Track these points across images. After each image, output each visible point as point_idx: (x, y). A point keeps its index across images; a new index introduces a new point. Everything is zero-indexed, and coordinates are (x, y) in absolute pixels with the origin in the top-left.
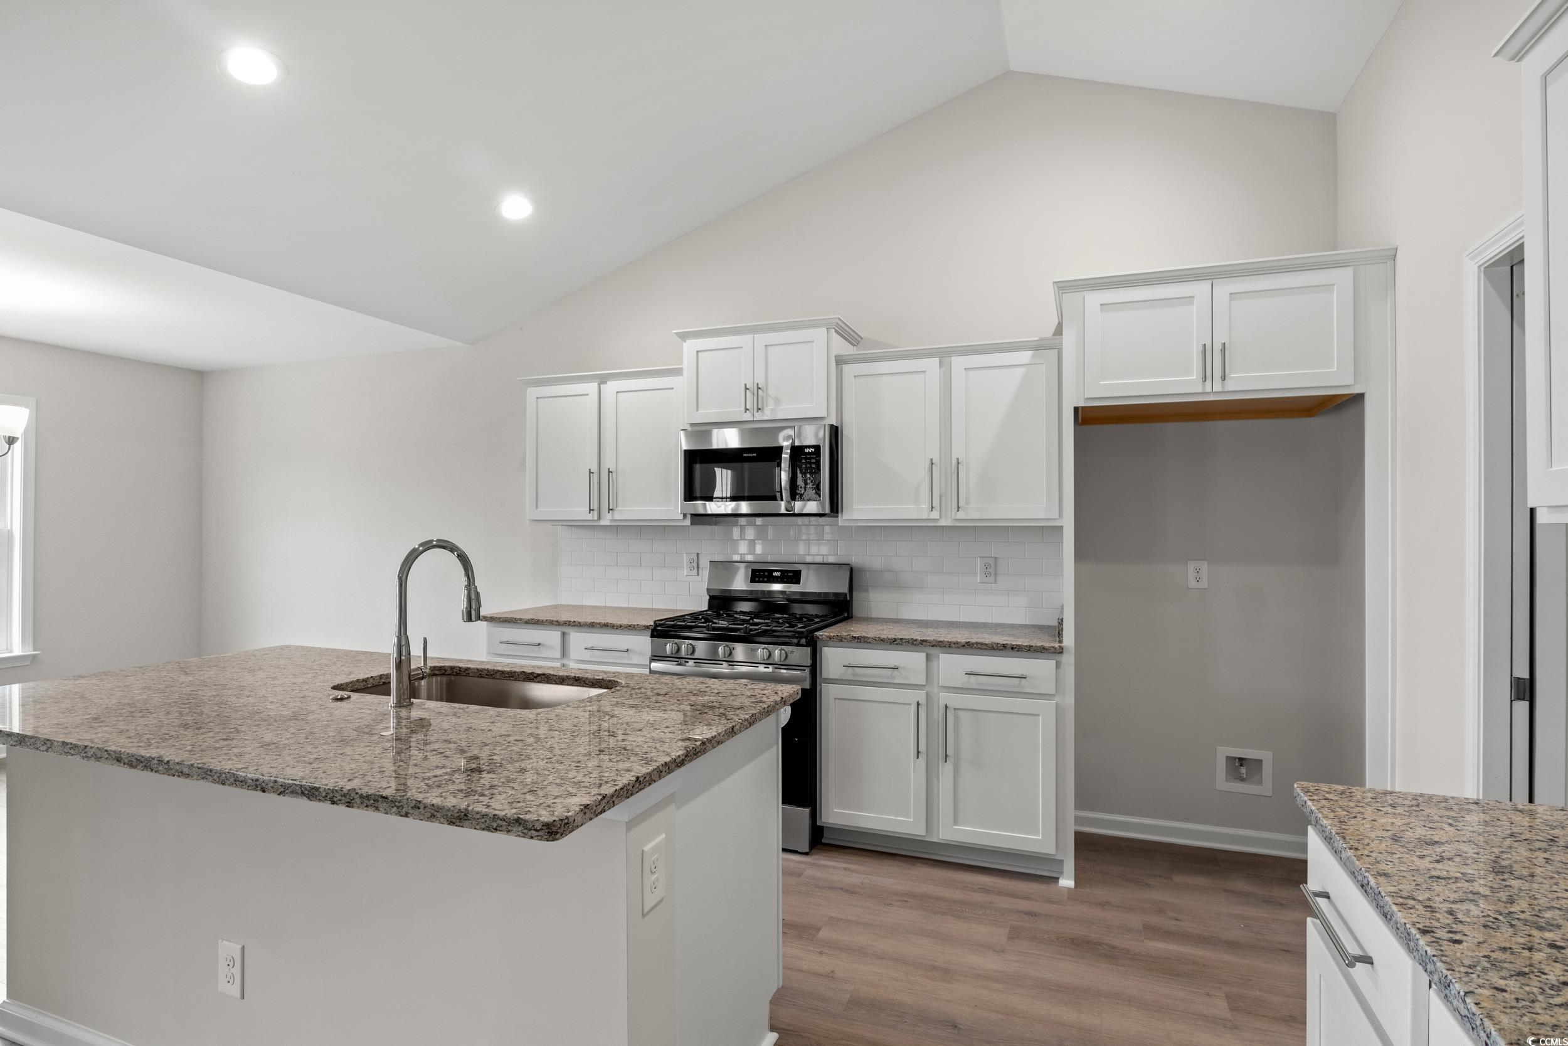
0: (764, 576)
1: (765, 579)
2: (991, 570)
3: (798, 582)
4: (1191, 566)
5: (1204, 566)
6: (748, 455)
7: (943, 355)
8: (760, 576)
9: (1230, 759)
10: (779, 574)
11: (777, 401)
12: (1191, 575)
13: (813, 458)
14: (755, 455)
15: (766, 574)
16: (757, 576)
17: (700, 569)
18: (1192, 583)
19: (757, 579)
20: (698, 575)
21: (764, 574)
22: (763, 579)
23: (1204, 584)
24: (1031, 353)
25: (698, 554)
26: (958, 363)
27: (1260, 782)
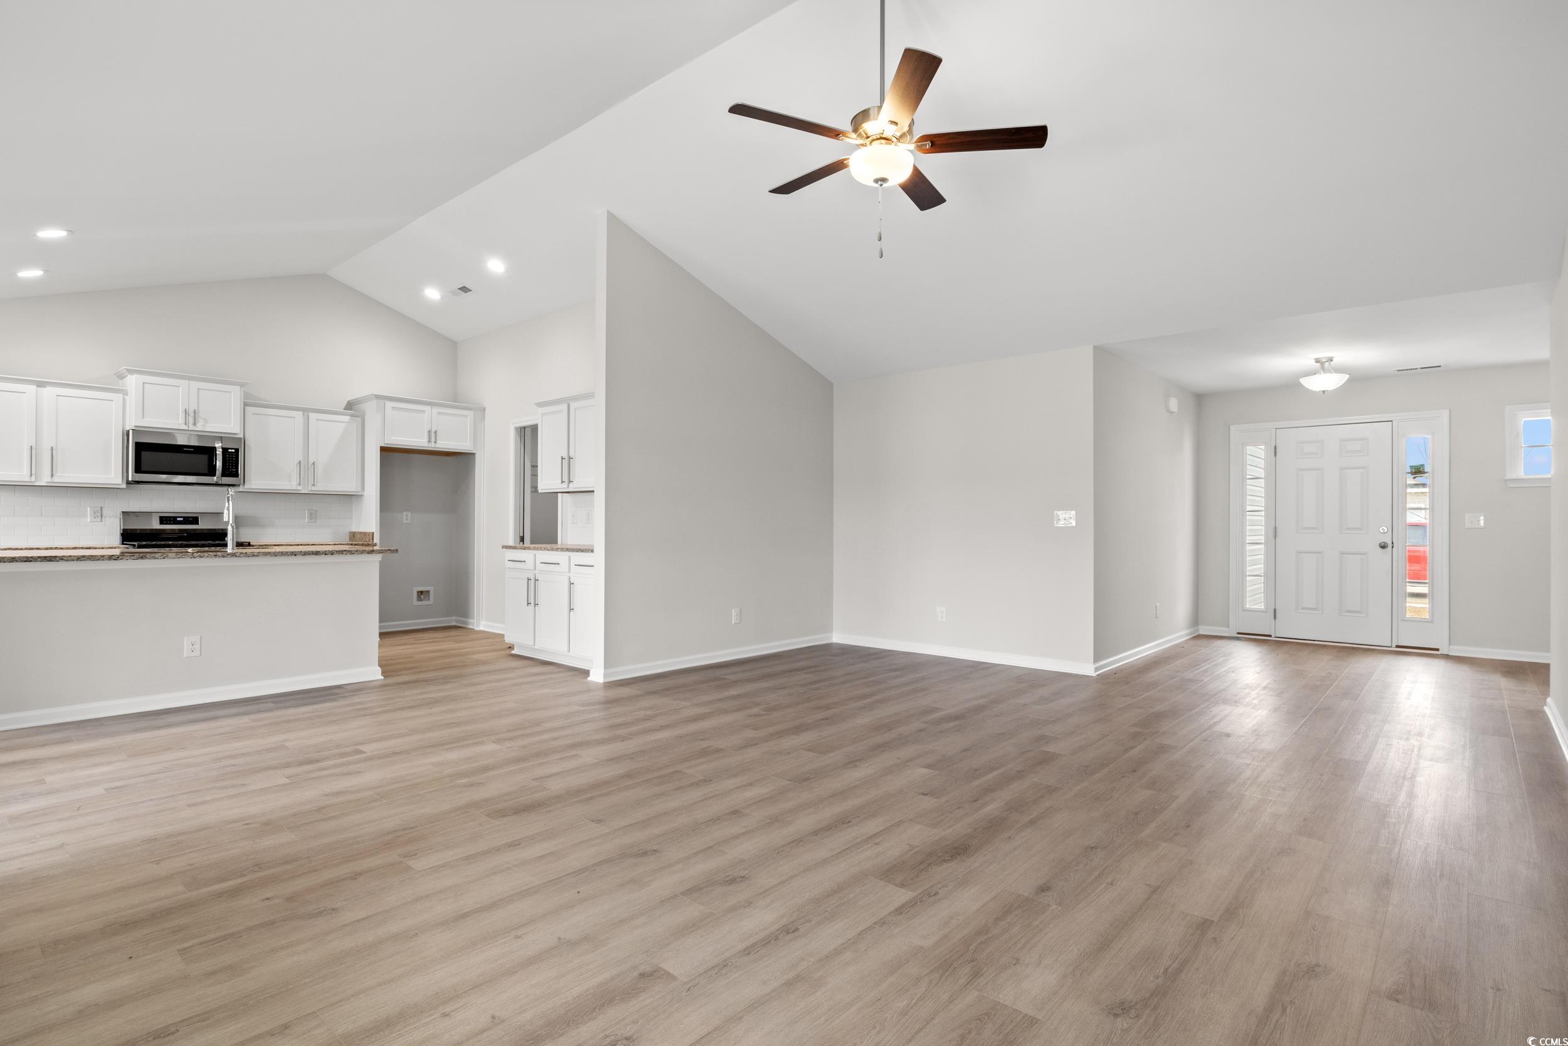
0: (171, 521)
2: (313, 516)
3: (198, 524)
4: (405, 513)
5: (409, 514)
6: (187, 449)
7: (306, 411)
8: (167, 520)
9: (418, 592)
10: (182, 519)
11: (206, 421)
12: (404, 517)
13: (232, 455)
14: (192, 450)
15: (172, 519)
16: (165, 520)
17: (107, 517)
18: (405, 521)
19: (165, 522)
20: (101, 521)
21: (169, 519)
22: (167, 522)
23: (409, 521)
24: (349, 417)
25: (101, 507)
26: (312, 416)
27: (429, 600)
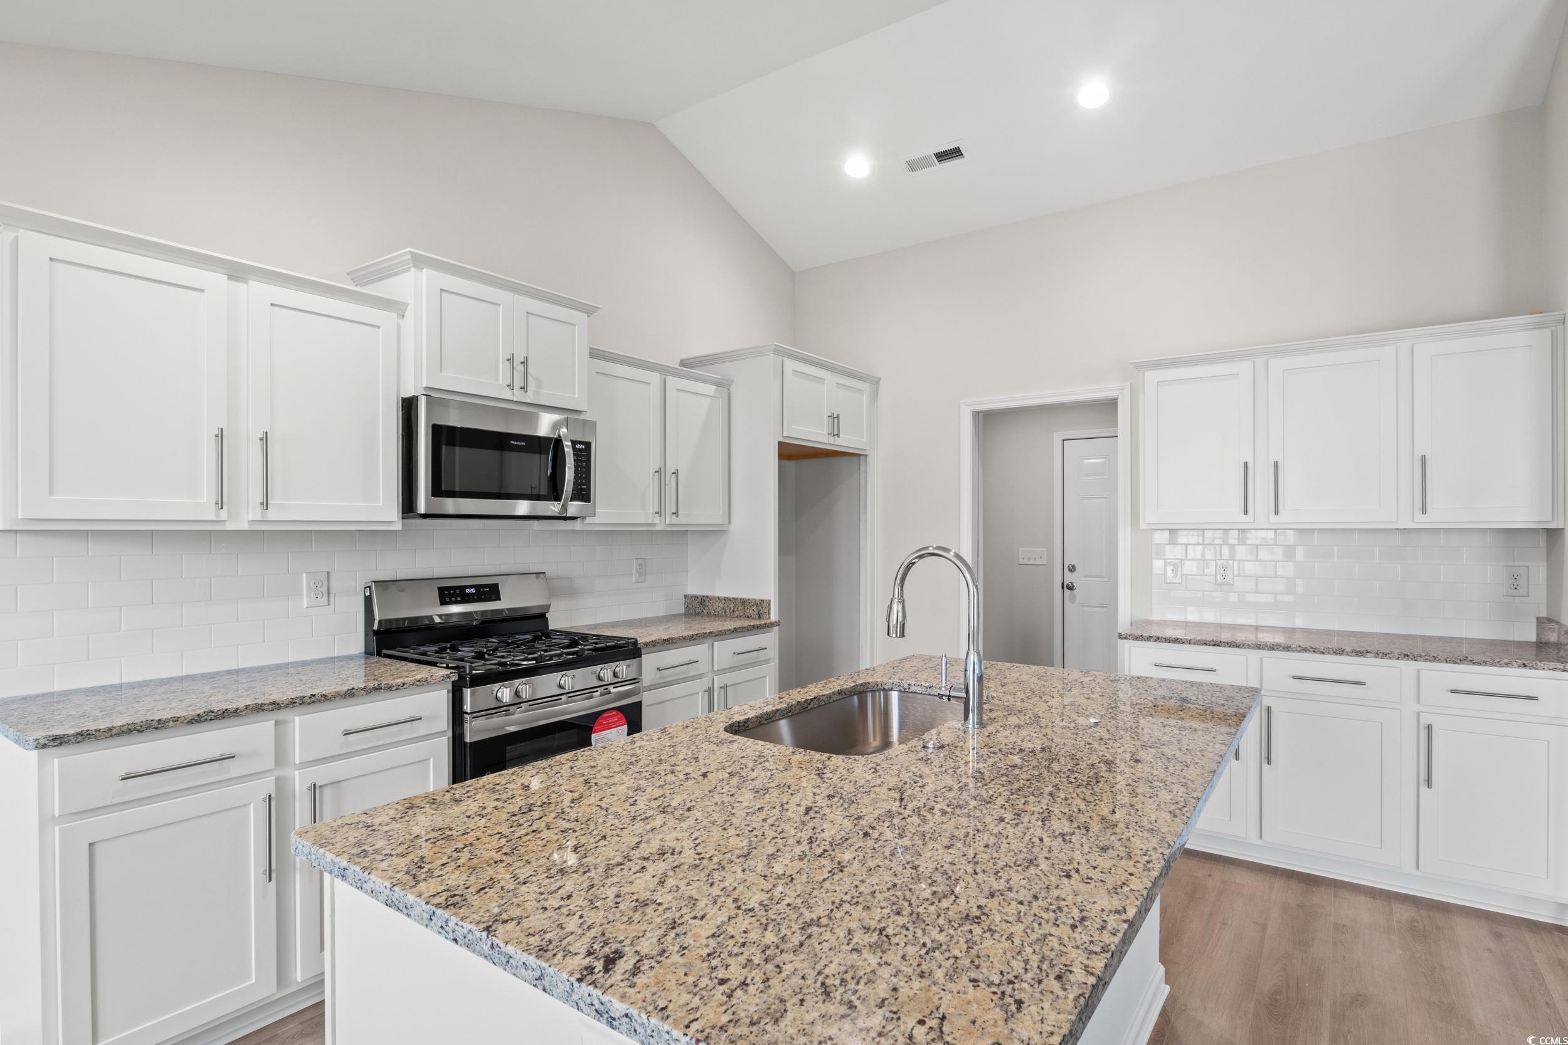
0: (456, 595)
1: (459, 599)
2: (642, 570)
3: (498, 598)
6: (516, 443)
7: (662, 371)
8: (450, 595)
10: (472, 591)
13: (584, 456)
14: (524, 444)
15: (458, 591)
16: (447, 595)
17: (332, 596)
19: (448, 599)
20: (329, 604)
21: (455, 592)
22: (450, 599)
24: (714, 387)
25: (328, 573)
26: (671, 381)
